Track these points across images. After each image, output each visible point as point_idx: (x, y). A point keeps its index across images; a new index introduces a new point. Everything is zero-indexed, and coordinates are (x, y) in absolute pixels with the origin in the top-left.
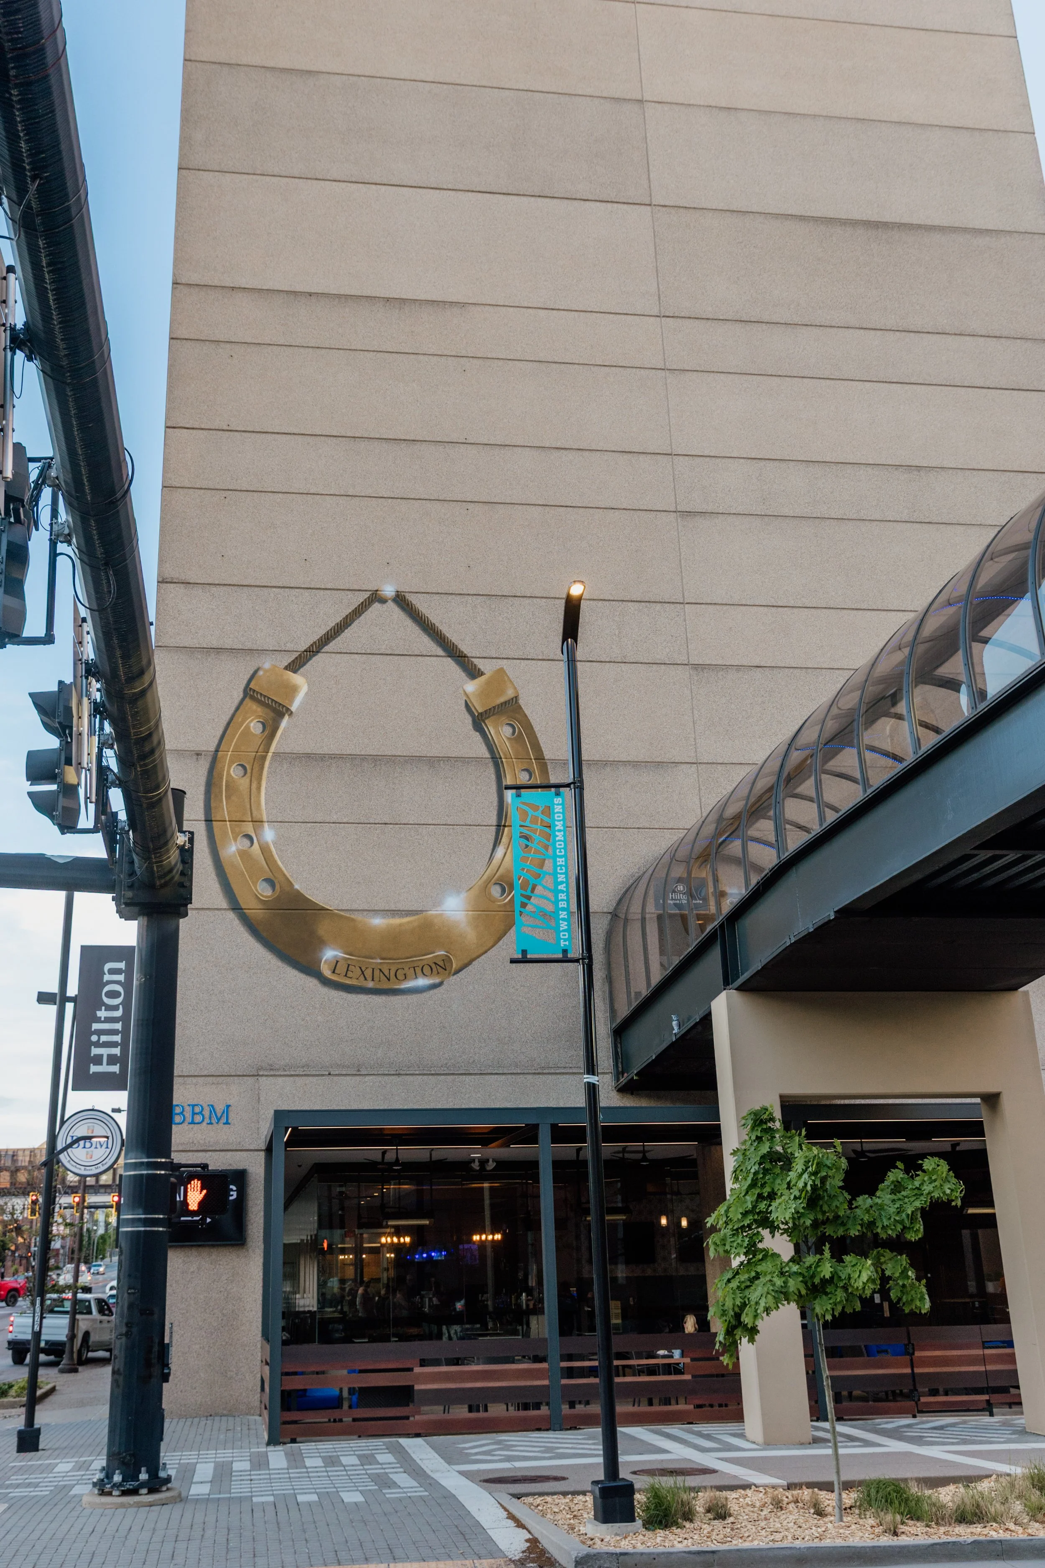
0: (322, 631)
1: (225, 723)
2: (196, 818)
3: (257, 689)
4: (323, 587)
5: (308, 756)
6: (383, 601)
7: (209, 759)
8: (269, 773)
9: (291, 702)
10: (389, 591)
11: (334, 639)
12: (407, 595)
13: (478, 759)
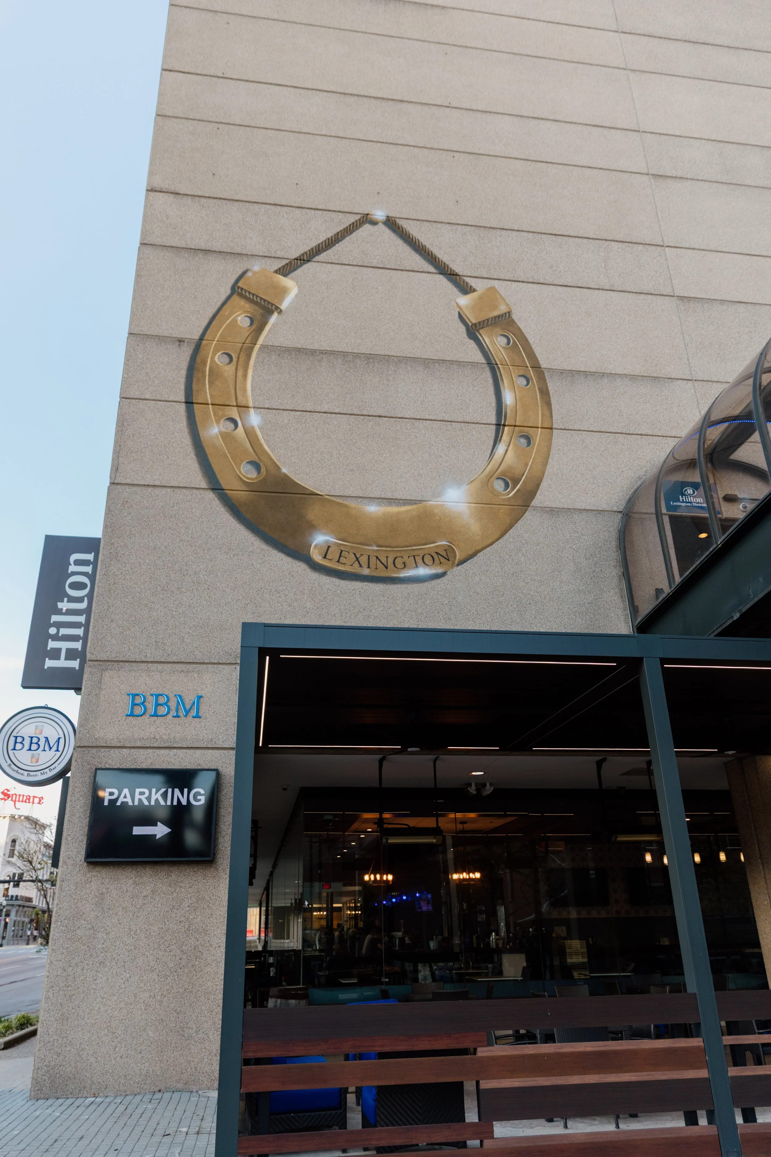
0: (313, 243)
1: (211, 315)
2: (176, 399)
3: (245, 287)
4: (314, 207)
5: (299, 350)
6: (374, 223)
7: (193, 346)
8: (256, 362)
9: (281, 300)
10: (380, 215)
11: (325, 251)
12: (398, 221)
13: (474, 364)
